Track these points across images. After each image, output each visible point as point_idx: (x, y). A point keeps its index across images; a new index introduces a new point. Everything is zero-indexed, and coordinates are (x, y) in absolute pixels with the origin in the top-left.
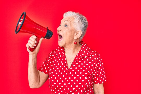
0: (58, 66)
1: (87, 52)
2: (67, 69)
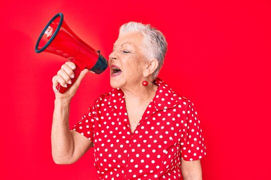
0: (112, 128)
1: (168, 99)
2: (128, 133)
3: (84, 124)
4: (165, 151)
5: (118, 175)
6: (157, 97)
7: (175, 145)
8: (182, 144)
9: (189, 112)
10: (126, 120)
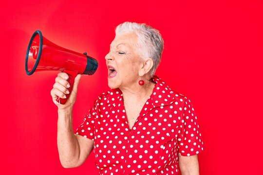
0: (111, 125)
1: (165, 96)
2: (127, 130)
3: (85, 127)
4: (162, 147)
5: (117, 171)
6: (155, 94)
7: (172, 140)
8: (180, 140)
9: (185, 109)
10: (124, 117)
